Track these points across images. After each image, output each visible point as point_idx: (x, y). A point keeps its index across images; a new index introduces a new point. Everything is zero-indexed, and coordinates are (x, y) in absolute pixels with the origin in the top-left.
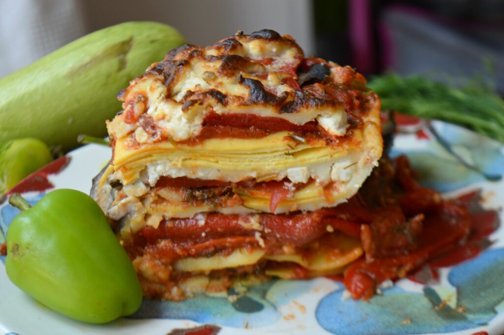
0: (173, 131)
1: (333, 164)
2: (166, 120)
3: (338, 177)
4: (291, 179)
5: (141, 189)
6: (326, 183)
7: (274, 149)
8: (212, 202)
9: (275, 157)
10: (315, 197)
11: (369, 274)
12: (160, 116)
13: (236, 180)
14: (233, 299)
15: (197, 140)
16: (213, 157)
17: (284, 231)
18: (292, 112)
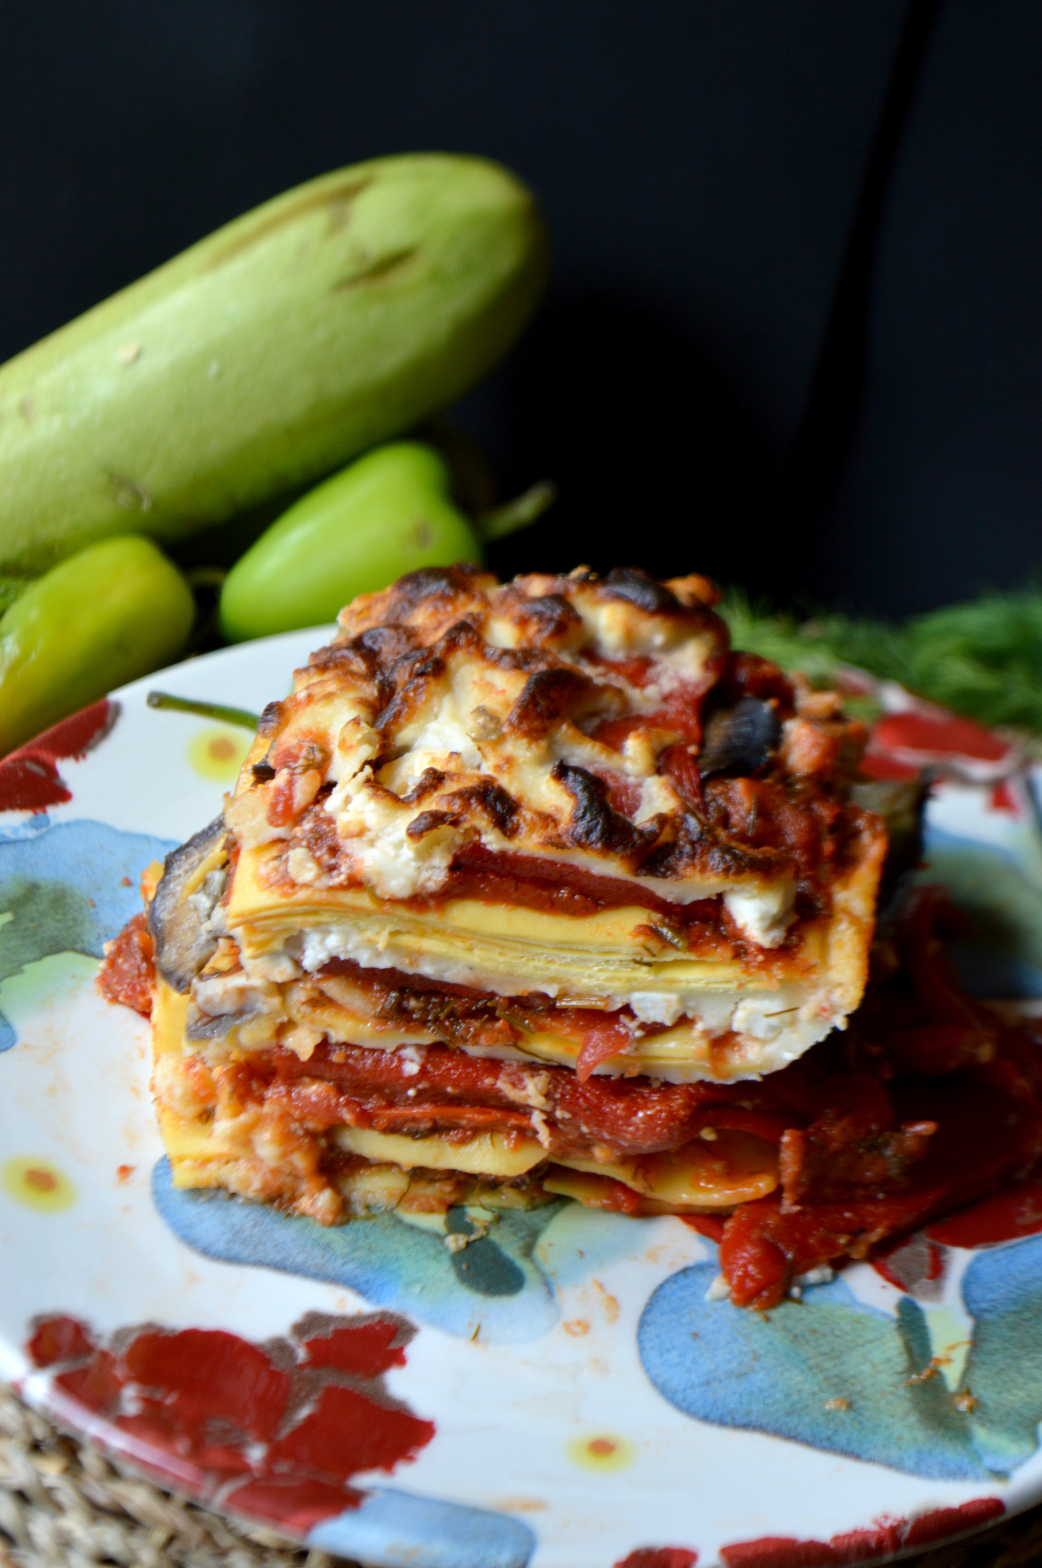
0: (379, 874)
1: (742, 999)
2: (365, 839)
3: (749, 1029)
4: (636, 1012)
5: (283, 971)
6: (720, 1033)
7: (608, 948)
8: (446, 1030)
9: (607, 962)
10: (686, 1058)
11: (781, 1246)
12: (354, 829)
13: (509, 992)
14: (455, 1242)
15: (432, 903)
16: (463, 938)
17: (600, 1124)
18: (664, 876)
